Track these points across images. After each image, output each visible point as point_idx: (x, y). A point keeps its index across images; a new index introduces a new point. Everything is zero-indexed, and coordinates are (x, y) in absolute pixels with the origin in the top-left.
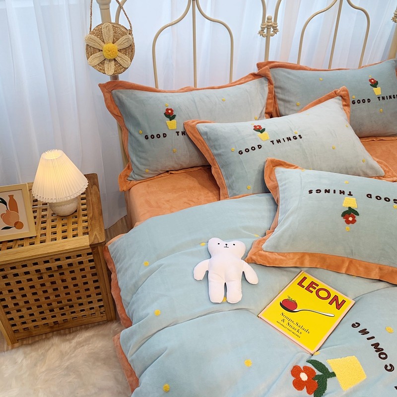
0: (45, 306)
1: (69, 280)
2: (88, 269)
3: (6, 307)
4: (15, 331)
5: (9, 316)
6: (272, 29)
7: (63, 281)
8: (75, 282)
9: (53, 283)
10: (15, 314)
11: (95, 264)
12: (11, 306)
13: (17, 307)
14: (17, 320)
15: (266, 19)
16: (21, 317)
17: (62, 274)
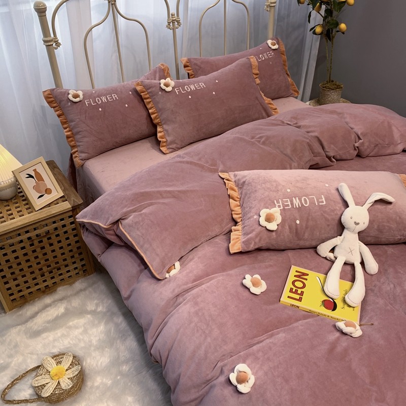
0: (37, 272)
1: (55, 243)
2: (70, 231)
3: (4, 277)
4: (15, 299)
5: (7, 286)
7: (51, 245)
8: (60, 245)
9: (43, 248)
10: (12, 284)
12: (9, 276)
13: (14, 276)
14: (15, 290)
15: (171, 16)
16: (18, 285)
17: (49, 239)
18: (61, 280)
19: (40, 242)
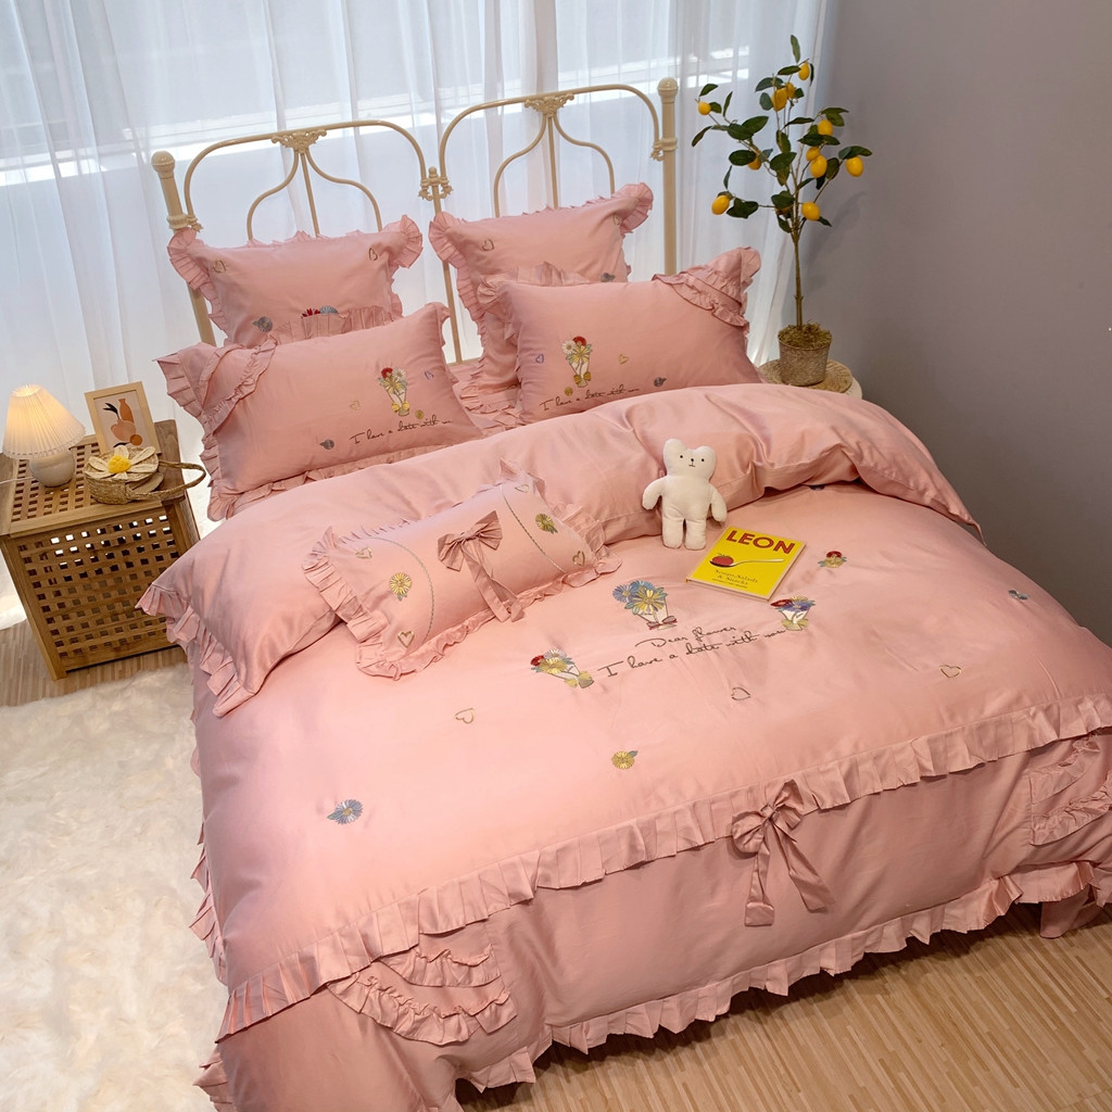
0: (104, 609)
1: (137, 563)
2: (164, 545)
3: (46, 609)
4: (63, 655)
5: (52, 627)
6: (440, 188)
7: (130, 565)
9: (114, 568)
10: (60, 624)
11: (174, 536)
12: (54, 608)
13: (63, 610)
14: (65, 636)
15: (428, 174)
16: (70, 629)
17: (126, 553)
18: (150, 634)
19: (111, 556)
